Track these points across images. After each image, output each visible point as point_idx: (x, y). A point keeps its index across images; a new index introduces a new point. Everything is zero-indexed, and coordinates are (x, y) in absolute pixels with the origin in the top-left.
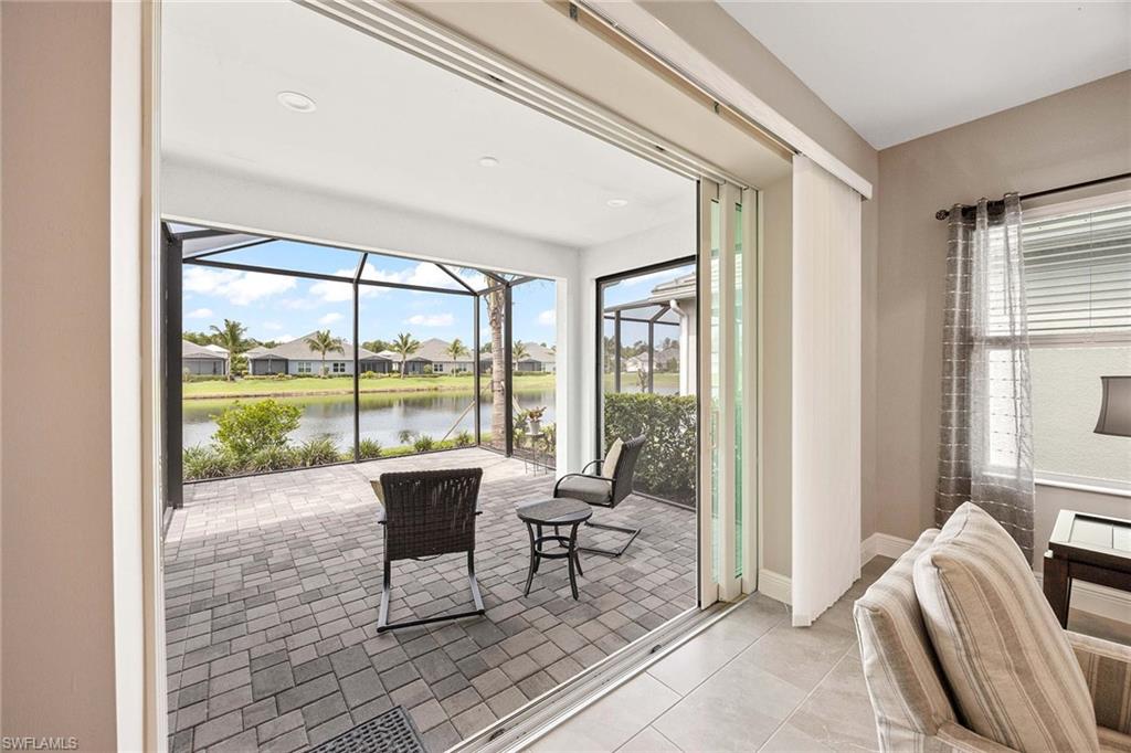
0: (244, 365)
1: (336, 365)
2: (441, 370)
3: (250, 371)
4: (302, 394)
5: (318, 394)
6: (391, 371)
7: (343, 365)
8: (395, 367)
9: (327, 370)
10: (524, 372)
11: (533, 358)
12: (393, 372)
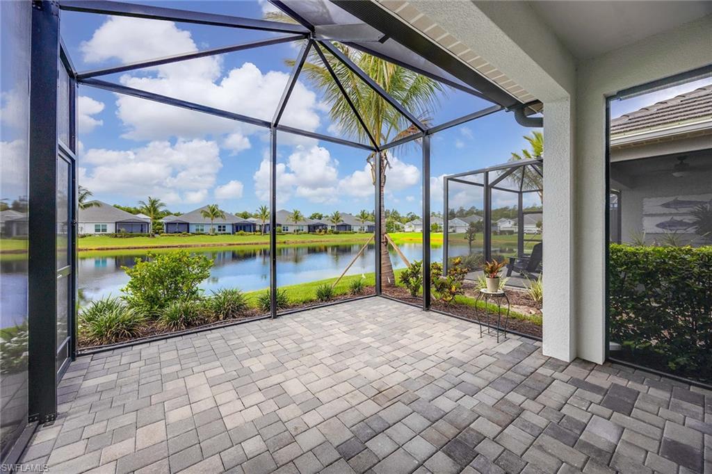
0: (161, 227)
1: (220, 227)
2: (287, 230)
3: (165, 231)
4: (198, 246)
5: (209, 245)
6: (255, 231)
7: (224, 227)
8: (258, 228)
9: (214, 230)
10: (340, 232)
11: (346, 222)
12: (256, 231)
